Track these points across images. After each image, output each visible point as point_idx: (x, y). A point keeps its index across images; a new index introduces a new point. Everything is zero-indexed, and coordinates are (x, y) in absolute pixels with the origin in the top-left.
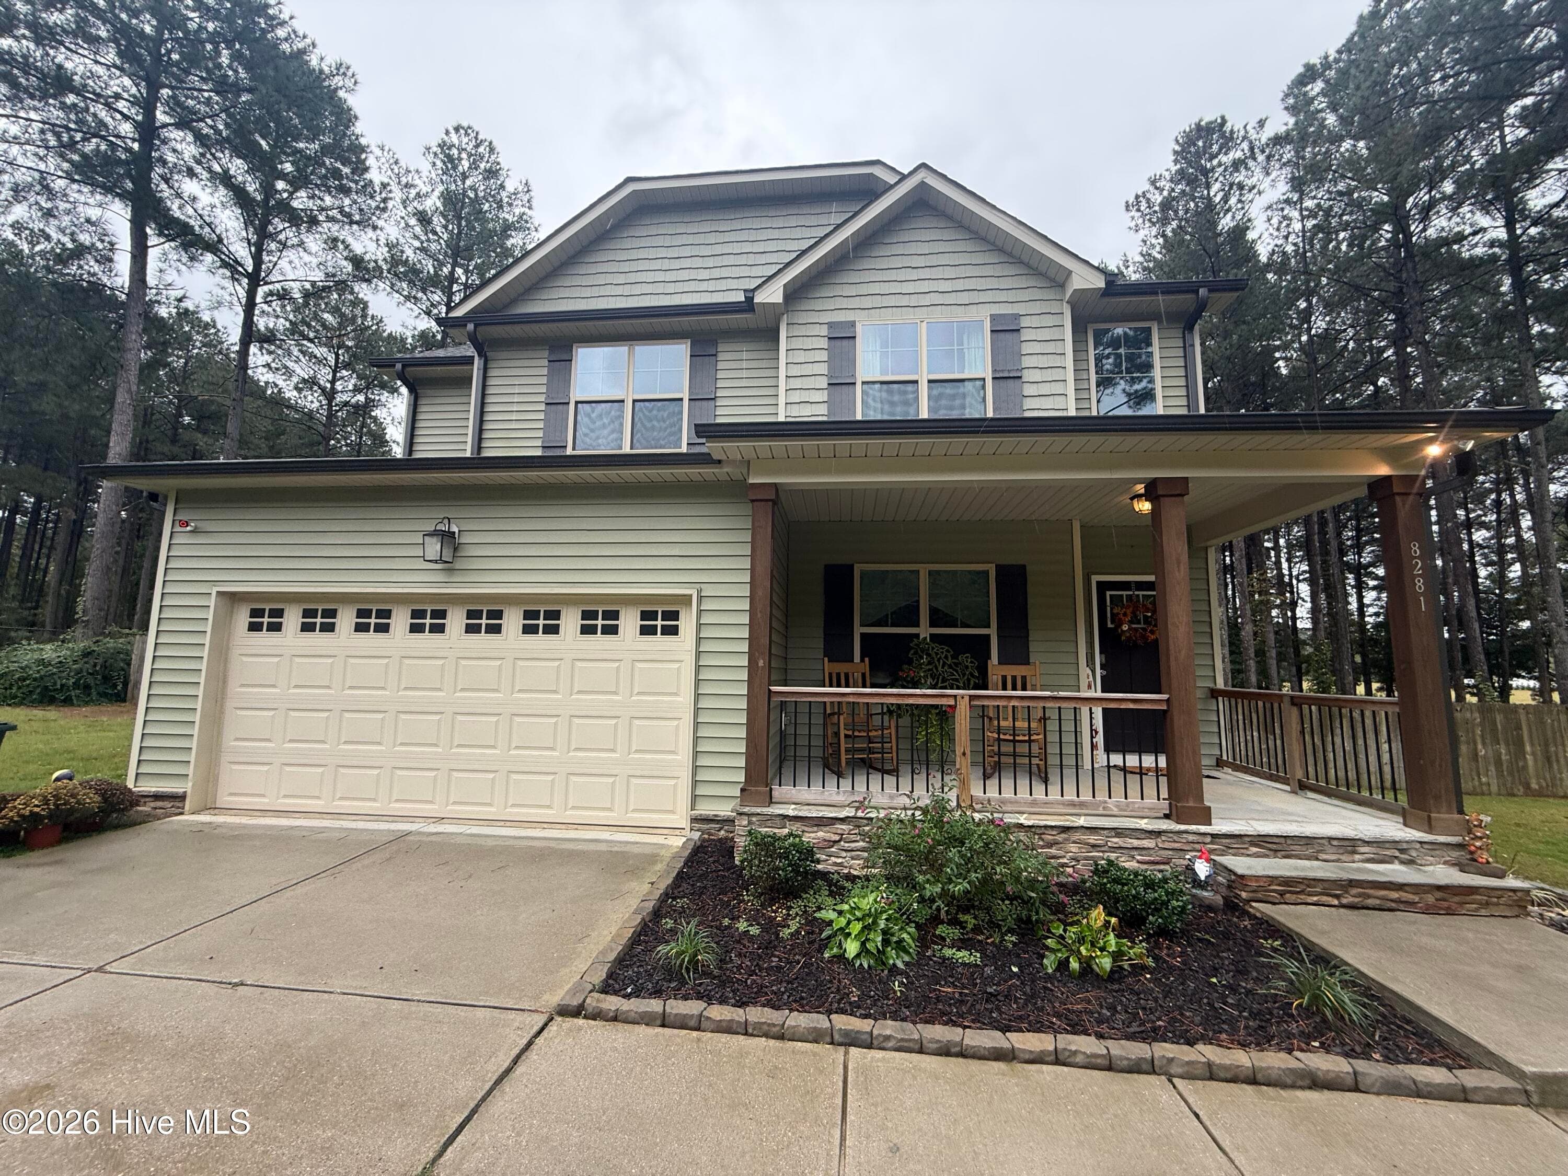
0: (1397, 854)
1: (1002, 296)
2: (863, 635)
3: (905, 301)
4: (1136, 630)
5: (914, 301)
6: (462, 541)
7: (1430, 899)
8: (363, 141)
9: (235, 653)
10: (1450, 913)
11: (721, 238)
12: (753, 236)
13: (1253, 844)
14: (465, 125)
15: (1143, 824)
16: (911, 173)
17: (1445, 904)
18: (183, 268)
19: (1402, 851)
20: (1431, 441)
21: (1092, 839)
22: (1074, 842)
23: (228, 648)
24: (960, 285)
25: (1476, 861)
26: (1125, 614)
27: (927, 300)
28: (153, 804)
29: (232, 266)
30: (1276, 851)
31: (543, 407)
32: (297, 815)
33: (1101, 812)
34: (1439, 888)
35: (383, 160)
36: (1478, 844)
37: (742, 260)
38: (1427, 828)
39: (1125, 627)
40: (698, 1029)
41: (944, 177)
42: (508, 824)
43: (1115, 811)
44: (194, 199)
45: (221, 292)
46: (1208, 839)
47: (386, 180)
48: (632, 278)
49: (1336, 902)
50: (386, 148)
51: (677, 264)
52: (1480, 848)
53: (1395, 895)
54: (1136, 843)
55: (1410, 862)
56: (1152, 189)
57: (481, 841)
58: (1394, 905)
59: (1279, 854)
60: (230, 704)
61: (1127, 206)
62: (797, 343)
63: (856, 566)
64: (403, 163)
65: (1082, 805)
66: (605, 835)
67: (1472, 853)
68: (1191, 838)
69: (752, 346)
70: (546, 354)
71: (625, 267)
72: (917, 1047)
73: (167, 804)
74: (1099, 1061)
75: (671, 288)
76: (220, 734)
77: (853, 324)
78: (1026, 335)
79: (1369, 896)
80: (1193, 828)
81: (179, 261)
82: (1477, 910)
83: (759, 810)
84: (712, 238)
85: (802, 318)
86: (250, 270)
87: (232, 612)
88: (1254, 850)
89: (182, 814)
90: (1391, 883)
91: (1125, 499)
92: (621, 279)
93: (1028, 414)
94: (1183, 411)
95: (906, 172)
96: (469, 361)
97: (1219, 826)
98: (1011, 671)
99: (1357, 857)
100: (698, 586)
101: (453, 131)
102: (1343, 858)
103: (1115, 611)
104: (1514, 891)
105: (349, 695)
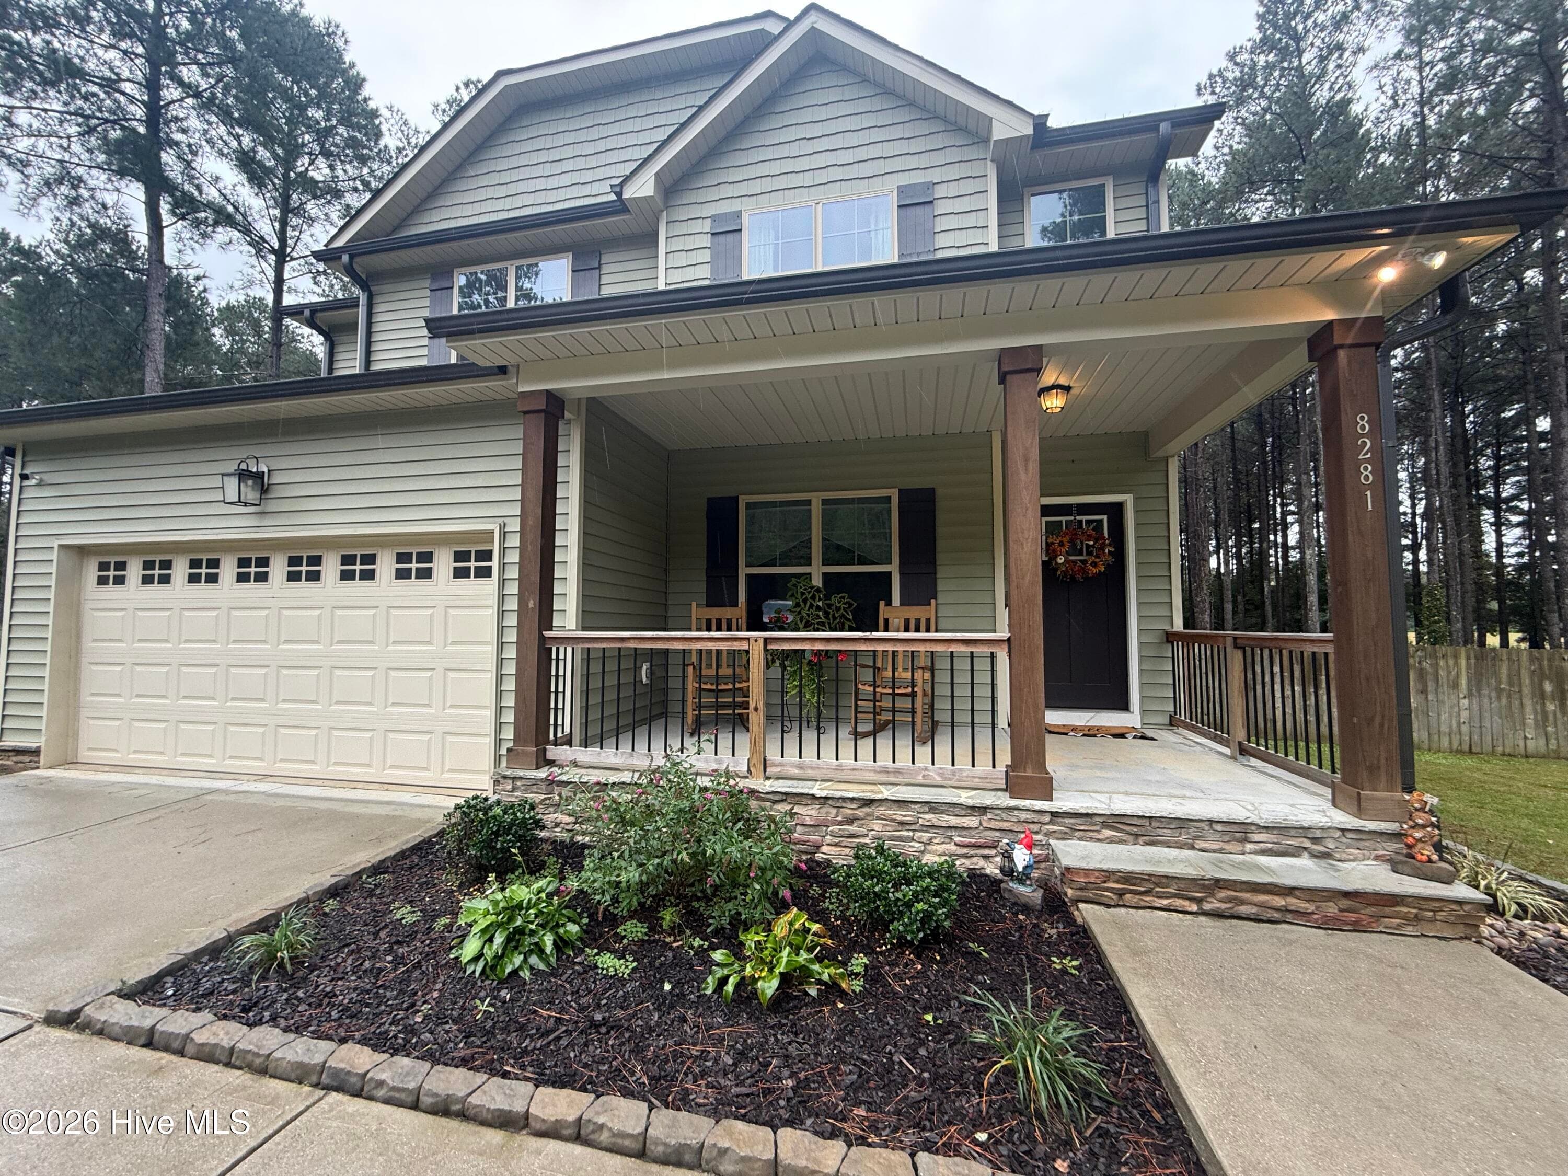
0: (1307, 844)
1: (913, 162)
2: (749, 577)
3: (797, 180)
4: (1074, 562)
5: (808, 179)
6: (273, 481)
7: (1332, 909)
8: (372, 105)
9: (87, 606)
10: (1358, 928)
12: (638, 125)
13: (1105, 825)
14: (474, 79)
15: (965, 798)
16: (799, 18)
17: (1352, 917)
18: (196, 246)
19: (1315, 840)
21: (901, 814)
22: (878, 818)
23: (79, 603)
24: (862, 154)
25: (1414, 858)
26: (1061, 544)
27: (823, 177)
28: (14, 759)
29: (258, 244)
30: (1137, 836)
32: (140, 771)
33: (920, 779)
34: (1347, 894)
35: (392, 121)
36: (1418, 835)
38: (1355, 809)
39: (1061, 560)
41: (836, 17)
43: (938, 780)
44: (217, 179)
45: (251, 270)
46: (1047, 818)
48: (513, 189)
49: (1194, 908)
50: (395, 109)
51: (559, 167)
52: (1419, 840)
53: (1279, 902)
54: (954, 821)
56: (1231, 66)
58: (1277, 915)
59: (1141, 840)
60: (85, 660)
61: (1199, 90)
62: (677, 244)
63: (741, 498)
64: (412, 124)
65: (897, 772)
66: (405, 797)
67: (1410, 847)
68: (1024, 816)
70: (429, 281)
71: (506, 177)
72: (410, 1099)
73: (26, 759)
76: (76, 691)
77: (738, 215)
78: (941, 207)
79: (1243, 902)
80: (1027, 803)
81: (192, 239)
82: (1399, 926)
83: (521, 773)
84: (595, 133)
85: (682, 214)
86: (276, 246)
87: (82, 562)
88: (1108, 833)
89: (38, 768)
90: (1275, 886)
95: (793, 18)
96: (354, 302)
97: (1063, 802)
99: (1249, 847)
100: (501, 520)
101: (462, 87)
102: (1228, 847)
103: (1050, 541)
104: (1460, 903)
105: (185, 649)
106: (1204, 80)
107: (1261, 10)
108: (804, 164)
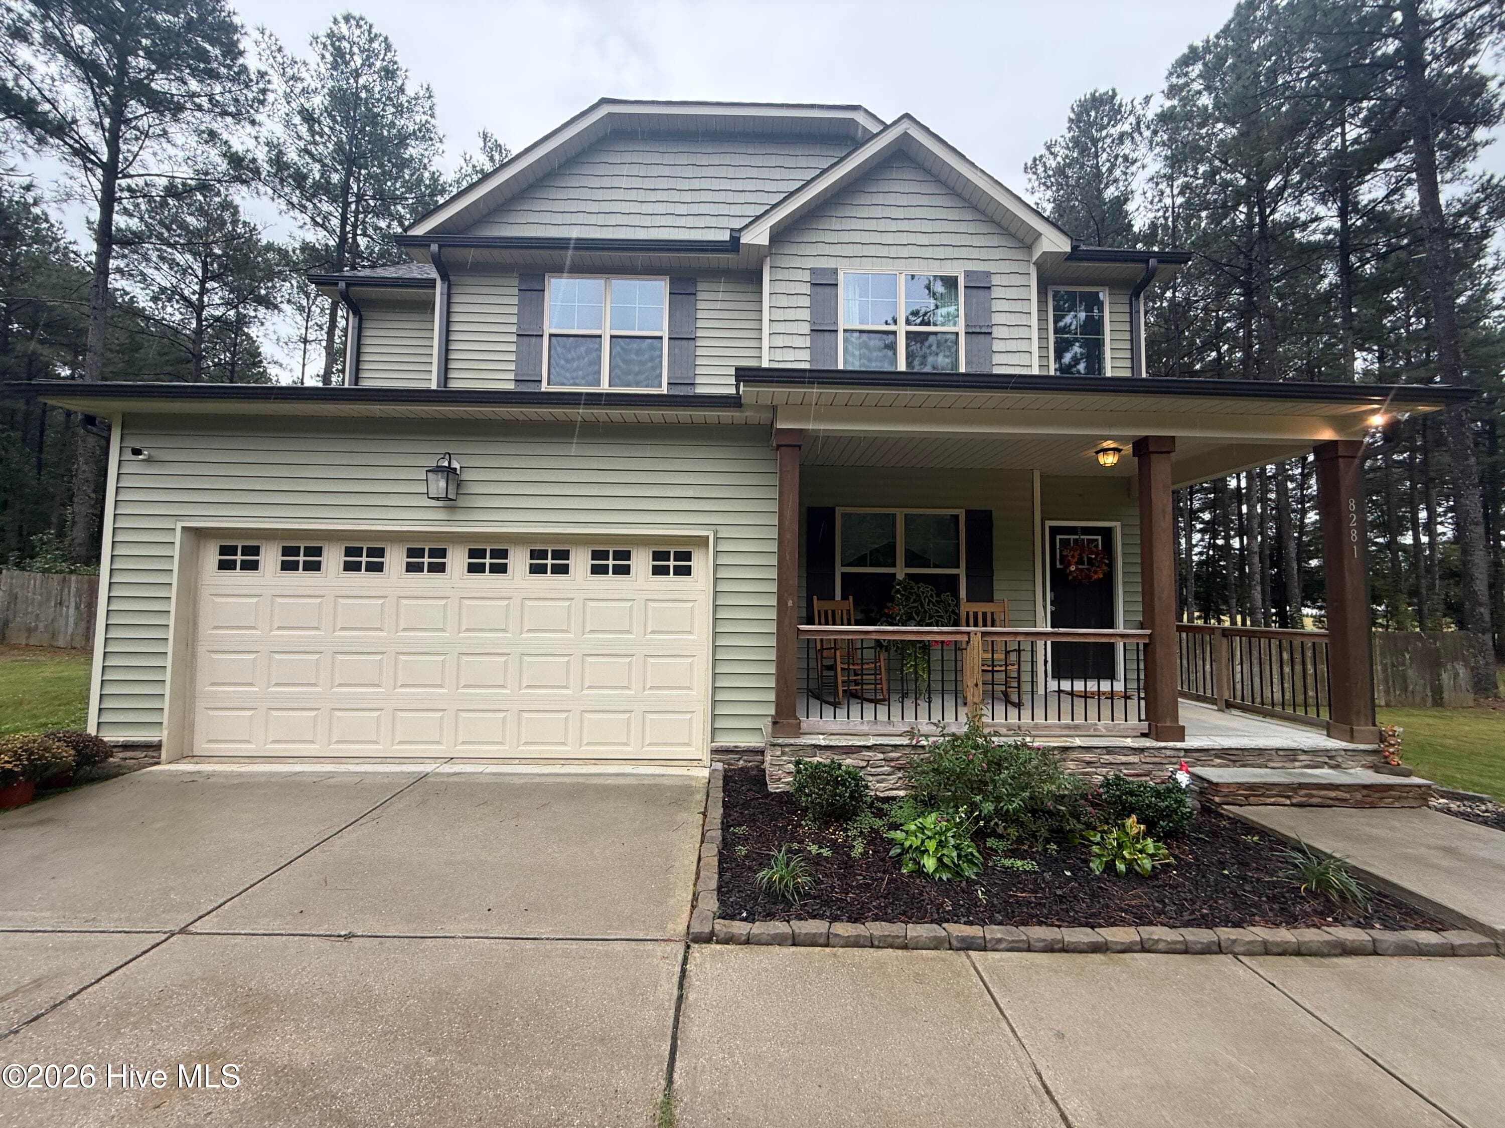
0: (1327, 760)
1: (975, 253)
2: (843, 574)
3: (884, 251)
4: (1082, 570)
5: (893, 252)
6: (464, 477)
7: (1359, 796)
8: (236, 20)
9: (205, 594)
10: (1373, 806)
11: (700, 172)
12: (731, 171)
13: (1217, 756)
14: (357, 14)
15: (1129, 742)
16: (895, 123)
17: (1369, 799)
18: (30, 152)
19: (1330, 758)
20: (1374, 412)
21: (1088, 757)
22: (1072, 760)
23: (196, 587)
24: (936, 238)
25: (1388, 763)
26: (1073, 556)
27: (905, 252)
28: (121, 755)
29: (83, 152)
30: (1234, 761)
31: (514, 338)
32: (291, 760)
33: (1092, 732)
34: (1365, 787)
35: (263, 46)
36: (1391, 750)
37: (720, 197)
38: (1349, 738)
39: (1073, 568)
40: (827, 945)
41: (926, 129)
42: (523, 761)
43: (1104, 732)
44: (30, 68)
45: (69, 182)
46: (1182, 754)
47: (263, 68)
48: (606, 207)
49: (1288, 802)
50: (267, 33)
51: (653, 196)
52: (1393, 753)
53: (1333, 794)
54: (1124, 759)
55: (1337, 767)
56: (1047, 153)
57: (507, 780)
58: (1331, 802)
59: (1238, 764)
60: (202, 648)
61: (1026, 168)
62: (781, 287)
63: (837, 509)
64: (286, 51)
65: (1077, 727)
66: (628, 769)
67: (1386, 757)
68: (1168, 753)
69: (730, 287)
70: (516, 282)
71: (599, 195)
72: (1026, 946)
73: (138, 754)
74: (1178, 946)
75: (647, 220)
76: (193, 680)
77: (835, 271)
78: (996, 293)
79: (1313, 796)
80: (1171, 744)
81: (25, 142)
82: (1392, 803)
83: (792, 741)
84: (689, 172)
85: (785, 262)
86: (105, 158)
87: (199, 547)
88: (1219, 761)
89: (158, 763)
90: (1331, 785)
91: (1092, 453)
92: (594, 207)
93: (997, 371)
94: (1127, 374)
95: (889, 122)
96: (431, 284)
97: (1191, 742)
98: (980, 608)
99: (1297, 764)
100: (714, 527)
101: (342, 21)
102: (1286, 765)
103: (1065, 553)
104: (1419, 786)
105: (339, 637)
106: (1030, 163)
107: (1072, 116)
108: (889, 239)
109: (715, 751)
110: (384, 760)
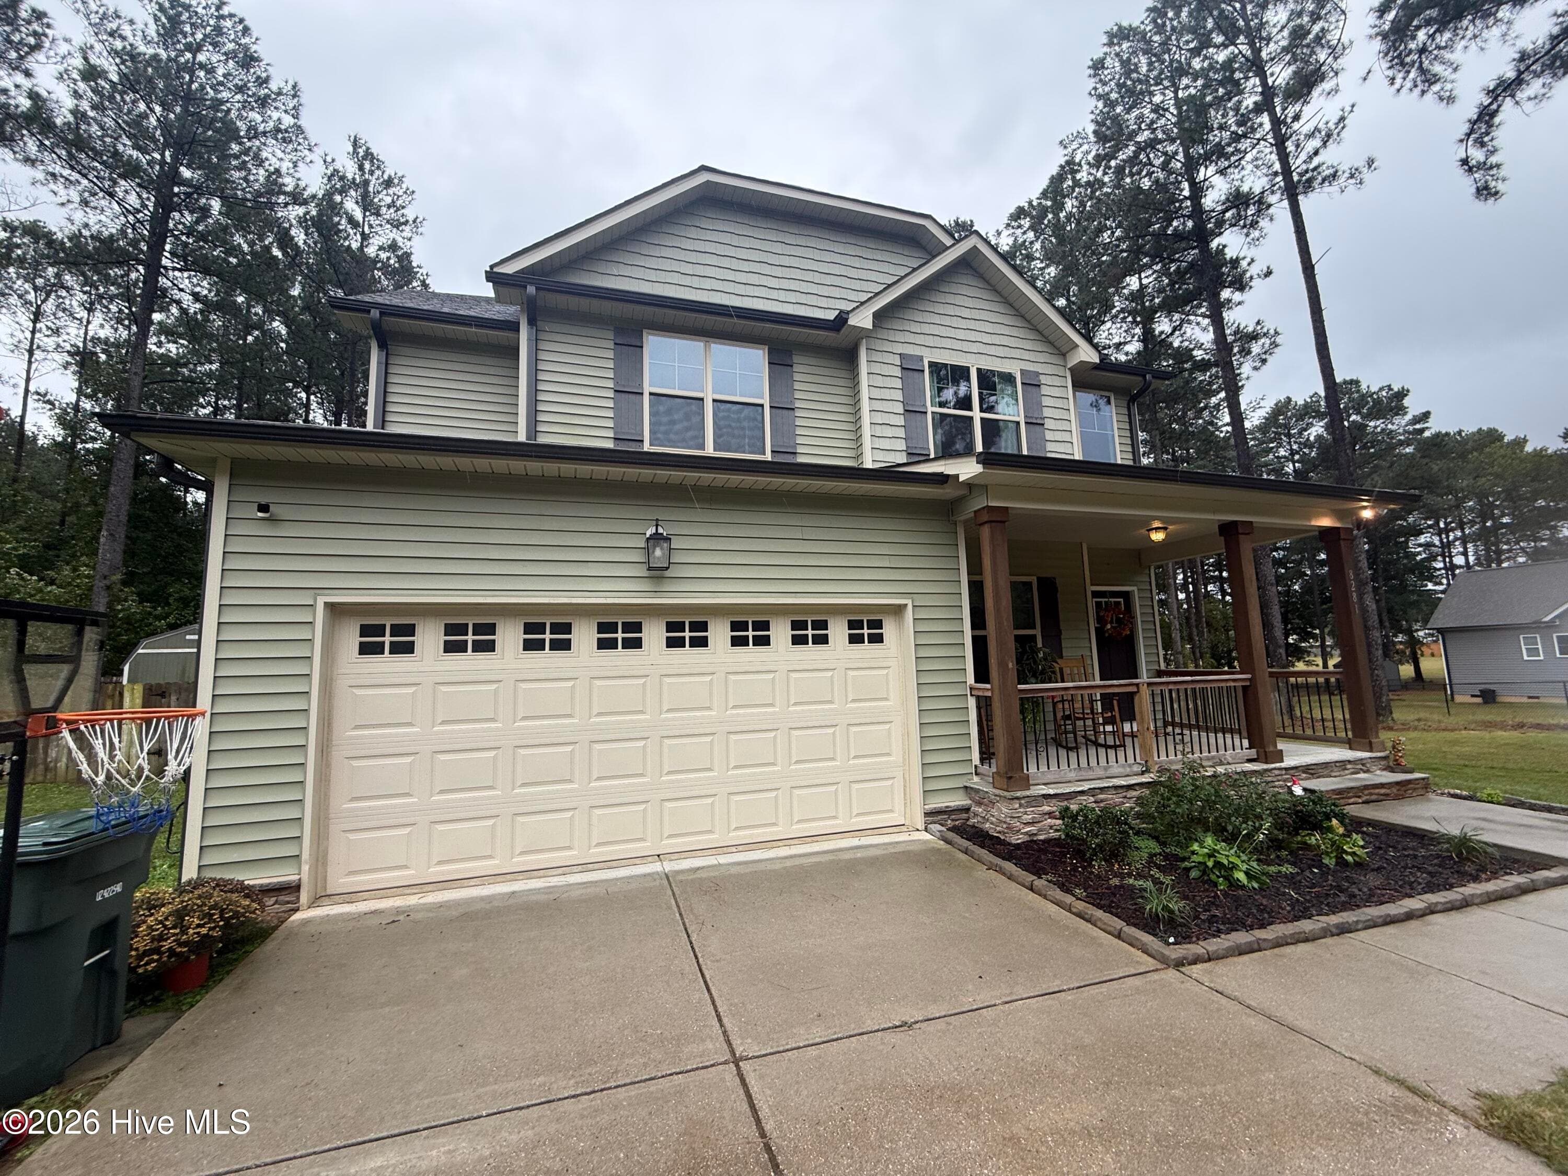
0: (1361, 767)
1: (1026, 355)
3: (958, 345)
5: (966, 347)
7: (1394, 790)
9: (342, 685)
11: (786, 249)
12: (817, 255)
15: (1250, 767)
19: (1361, 765)
20: (1365, 508)
23: (332, 679)
24: (999, 340)
25: (1400, 765)
27: (975, 348)
30: (1313, 774)
31: (611, 394)
36: (1400, 755)
37: (809, 276)
39: (1109, 626)
42: (740, 848)
43: (1231, 759)
48: (700, 270)
51: (745, 266)
52: (1401, 757)
53: (1383, 791)
54: (1251, 781)
55: (1367, 771)
60: (337, 755)
62: (876, 368)
67: (1395, 761)
68: (1277, 772)
70: (611, 335)
71: (693, 257)
75: (741, 289)
77: (921, 358)
78: (1045, 390)
79: (1373, 794)
84: (778, 248)
85: (879, 345)
89: (297, 909)
92: (688, 269)
93: (1049, 455)
94: (1131, 463)
96: (514, 327)
97: (1288, 762)
99: (1348, 772)
100: (914, 596)
102: (1343, 773)
103: (1099, 614)
104: (1421, 779)
108: (961, 335)
109: (927, 814)
110: (585, 867)
